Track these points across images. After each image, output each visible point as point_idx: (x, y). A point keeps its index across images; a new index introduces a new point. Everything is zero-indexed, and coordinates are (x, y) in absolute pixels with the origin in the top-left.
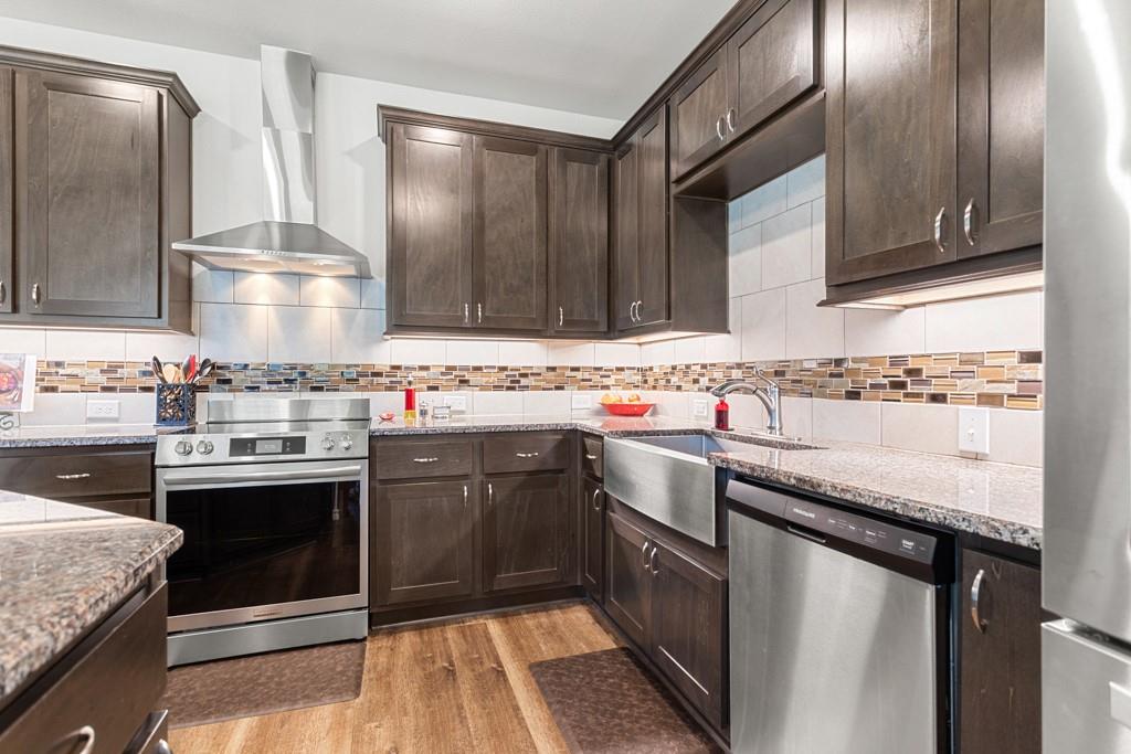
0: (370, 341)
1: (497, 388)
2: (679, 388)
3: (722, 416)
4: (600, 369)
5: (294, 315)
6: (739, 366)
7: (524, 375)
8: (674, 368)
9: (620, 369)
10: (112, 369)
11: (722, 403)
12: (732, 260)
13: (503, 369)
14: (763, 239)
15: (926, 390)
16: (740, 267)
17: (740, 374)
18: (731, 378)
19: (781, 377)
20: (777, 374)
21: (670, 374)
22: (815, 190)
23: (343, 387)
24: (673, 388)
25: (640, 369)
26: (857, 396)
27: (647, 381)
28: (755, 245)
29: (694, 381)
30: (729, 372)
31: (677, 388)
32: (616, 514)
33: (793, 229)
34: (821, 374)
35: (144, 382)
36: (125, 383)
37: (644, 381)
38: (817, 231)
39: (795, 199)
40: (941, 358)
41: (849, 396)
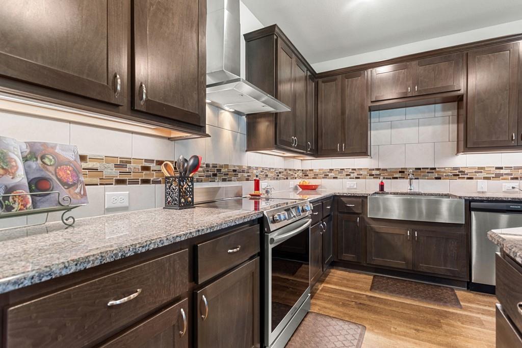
2: (338, 178)
3: (382, 187)
6: (378, 169)
7: (280, 173)
10: (123, 164)
11: (382, 182)
14: (392, 127)
15: (466, 176)
16: (378, 135)
17: (378, 172)
18: (372, 174)
19: (402, 173)
20: (400, 172)
21: (328, 172)
22: (420, 116)
23: (233, 178)
24: (330, 178)
25: (303, 170)
26: (440, 178)
27: (307, 175)
28: (388, 129)
29: (347, 175)
30: (370, 172)
31: (334, 178)
32: (375, 225)
33: (409, 126)
34: (423, 172)
35: (144, 175)
36: (132, 176)
37: (305, 176)
38: (421, 128)
39: (408, 117)
40: (472, 168)
41: (437, 178)
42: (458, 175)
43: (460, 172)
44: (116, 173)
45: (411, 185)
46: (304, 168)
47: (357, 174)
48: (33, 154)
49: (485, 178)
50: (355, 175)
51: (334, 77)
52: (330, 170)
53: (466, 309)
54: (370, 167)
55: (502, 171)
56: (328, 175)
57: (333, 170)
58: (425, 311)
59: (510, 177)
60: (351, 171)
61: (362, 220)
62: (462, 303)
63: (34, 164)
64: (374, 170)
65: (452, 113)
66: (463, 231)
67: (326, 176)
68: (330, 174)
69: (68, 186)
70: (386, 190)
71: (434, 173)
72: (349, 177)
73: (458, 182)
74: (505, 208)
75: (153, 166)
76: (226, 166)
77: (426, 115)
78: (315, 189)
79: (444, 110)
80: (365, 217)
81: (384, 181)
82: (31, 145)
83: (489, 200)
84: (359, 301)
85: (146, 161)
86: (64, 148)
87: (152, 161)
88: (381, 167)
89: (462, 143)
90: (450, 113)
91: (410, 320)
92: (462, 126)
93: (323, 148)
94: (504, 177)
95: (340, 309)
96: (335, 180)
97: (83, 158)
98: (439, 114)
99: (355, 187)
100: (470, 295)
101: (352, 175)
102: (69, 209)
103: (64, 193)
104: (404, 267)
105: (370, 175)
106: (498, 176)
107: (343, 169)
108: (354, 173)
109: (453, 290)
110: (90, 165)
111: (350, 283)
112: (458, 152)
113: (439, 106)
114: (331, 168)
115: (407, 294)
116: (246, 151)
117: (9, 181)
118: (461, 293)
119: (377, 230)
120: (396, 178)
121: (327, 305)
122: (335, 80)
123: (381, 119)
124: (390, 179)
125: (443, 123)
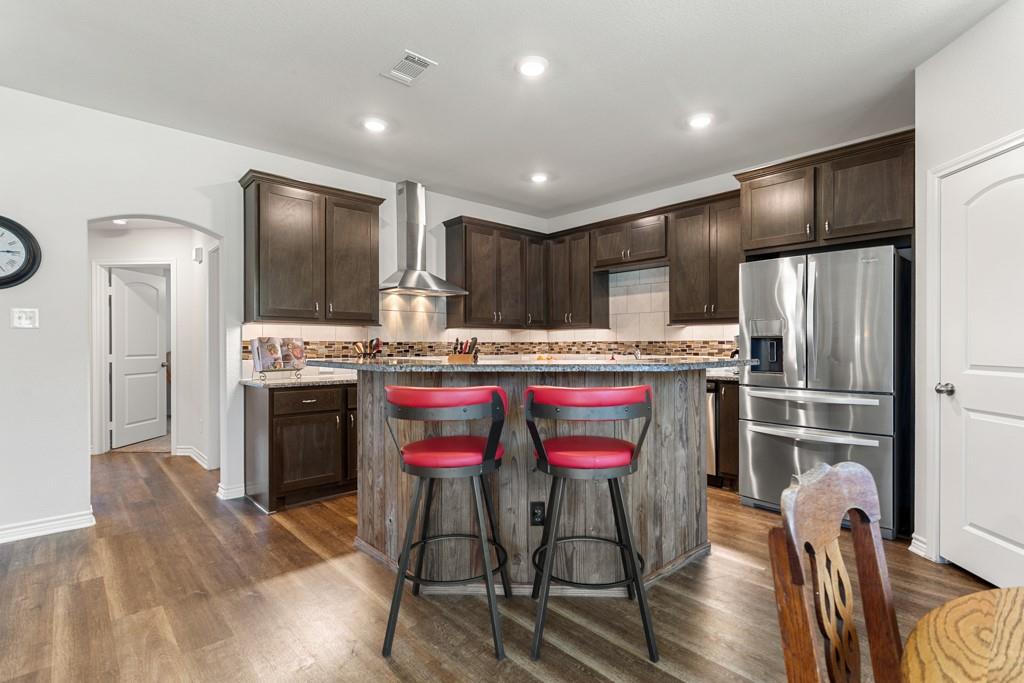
0: (440, 330)
1: (492, 353)
2: (578, 353)
4: (532, 343)
5: (408, 316)
6: (616, 343)
7: (502, 347)
8: (574, 343)
9: (540, 343)
10: (330, 345)
12: (611, 299)
13: (494, 344)
14: (628, 293)
15: (692, 352)
16: (616, 303)
18: (611, 348)
20: (636, 346)
21: (571, 346)
22: (652, 280)
23: (428, 353)
24: (573, 352)
26: (669, 354)
28: (624, 295)
29: (588, 349)
30: (610, 346)
33: (642, 292)
34: (655, 346)
35: (345, 352)
36: (335, 353)
38: (653, 294)
39: (643, 281)
40: (698, 342)
41: (666, 354)
42: (685, 350)
43: (688, 346)
44: (326, 351)
47: (598, 349)
48: (285, 343)
51: (561, 238)
54: (609, 341)
55: (723, 346)
56: (571, 349)
60: (591, 344)
63: (285, 348)
64: (612, 343)
67: (569, 350)
68: (573, 349)
69: (298, 358)
71: (664, 348)
72: (591, 351)
75: (350, 346)
76: (420, 343)
77: (657, 280)
82: (283, 339)
85: (346, 343)
86: (297, 340)
87: (350, 343)
88: (619, 340)
93: (554, 319)
96: (577, 356)
97: (306, 343)
101: (593, 349)
102: (298, 370)
103: (296, 362)
105: (609, 350)
107: (585, 343)
108: (594, 346)
110: (311, 347)
116: (447, 328)
117: (275, 356)
122: (562, 242)
123: (619, 284)
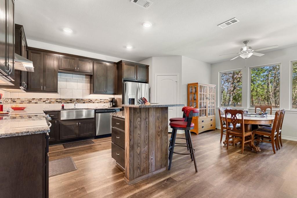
3: (63, 107)
11: (63, 105)
14: (67, 81)
15: (92, 102)
16: (61, 84)
17: (60, 100)
18: (58, 101)
19: (71, 101)
20: (70, 100)
21: (31, 100)
22: (78, 78)
24: (33, 103)
25: (11, 99)
26: (84, 103)
27: (16, 102)
28: (65, 81)
29: (44, 102)
30: (57, 100)
31: (35, 103)
32: (63, 123)
34: (79, 100)
37: (13, 102)
40: (94, 99)
41: (83, 103)
42: (90, 102)
43: (91, 100)
45: (75, 105)
46: (13, 98)
47: (50, 101)
49: (98, 103)
50: (48, 101)
51: (39, 52)
52: (33, 99)
53: (96, 143)
54: (56, 98)
55: (102, 101)
56: (31, 102)
57: (35, 99)
58: (86, 147)
59: (103, 102)
60: (46, 99)
61: (58, 121)
62: (95, 142)
64: (58, 99)
65: (88, 80)
66: (94, 120)
67: (30, 102)
68: (33, 101)
70: (65, 108)
71: (83, 101)
72: (45, 102)
73: (90, 104)
74: (104, 112)
77: (80, 79)
78: (23, 110)
79: (86, 78)
80: (59, 120)
81: (64, 104)
83: (100, 110)
84: (63, 152)
88: (62, 98)
89: (92, 91)
90: (88, 79)
91: (83, 150)
92: (92, 85)
93: (32, 87)
94: (102, 102)
95: (58, 157)
96: (36, 104)
98: (84, 79)
99: (48, 107)
100: (96, 140)
101: (47, 102)
104: (75, 137)
105: (56, 102)
106: (101, 102)
107: (42, 99)
108: (47, 100)
109: (91, 140)
111: (54, 149)
112: (90, 94)
113: (84, 76)
114: (33, 98)
115: (79, 145)
118: (93, 140)
119: (65, 125)
120: (69, 103)
121: (52, 158)
122: (40, 54)
123: (62, 77)
124: (66, 103)
125: (86, 83)
